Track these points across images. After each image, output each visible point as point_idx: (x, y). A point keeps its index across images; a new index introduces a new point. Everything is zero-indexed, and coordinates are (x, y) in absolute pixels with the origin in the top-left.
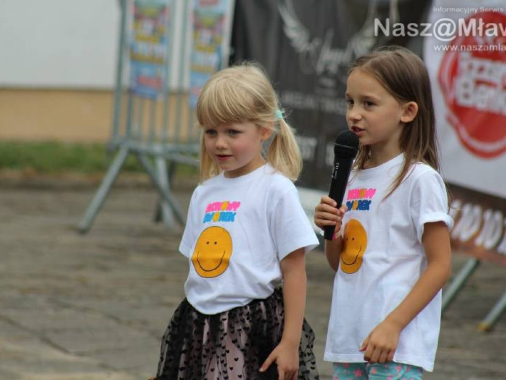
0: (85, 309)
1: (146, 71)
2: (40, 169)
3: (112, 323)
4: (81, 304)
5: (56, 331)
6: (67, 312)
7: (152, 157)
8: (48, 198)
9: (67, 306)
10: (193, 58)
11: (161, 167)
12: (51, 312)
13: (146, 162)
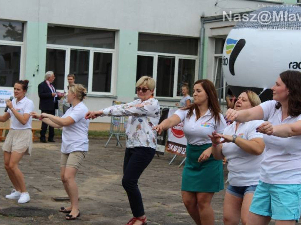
0: (111, 163)
1: (116, 121)
2: (95, 136)
3: (115, 165)
4: (110, 161)
5: (107, 167)
6: (108, 163)
7: (117, 135)
8: (97, 141)
9: (108, 162)
10: (124, 119)
11: (118, 137)
12: (105, 163)
13: (116, 136)
